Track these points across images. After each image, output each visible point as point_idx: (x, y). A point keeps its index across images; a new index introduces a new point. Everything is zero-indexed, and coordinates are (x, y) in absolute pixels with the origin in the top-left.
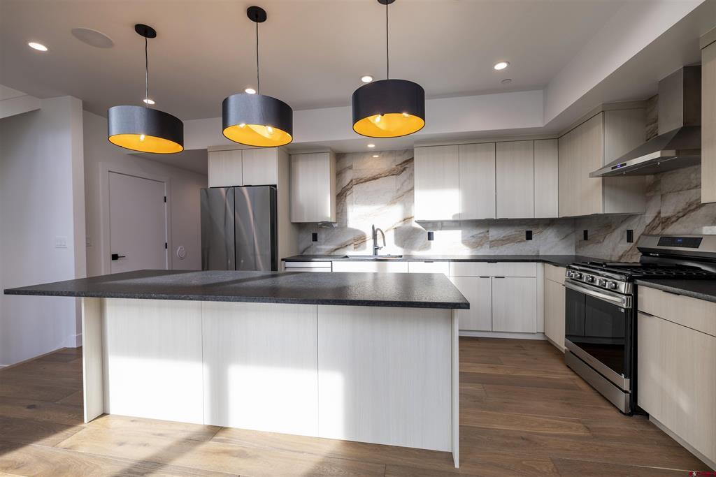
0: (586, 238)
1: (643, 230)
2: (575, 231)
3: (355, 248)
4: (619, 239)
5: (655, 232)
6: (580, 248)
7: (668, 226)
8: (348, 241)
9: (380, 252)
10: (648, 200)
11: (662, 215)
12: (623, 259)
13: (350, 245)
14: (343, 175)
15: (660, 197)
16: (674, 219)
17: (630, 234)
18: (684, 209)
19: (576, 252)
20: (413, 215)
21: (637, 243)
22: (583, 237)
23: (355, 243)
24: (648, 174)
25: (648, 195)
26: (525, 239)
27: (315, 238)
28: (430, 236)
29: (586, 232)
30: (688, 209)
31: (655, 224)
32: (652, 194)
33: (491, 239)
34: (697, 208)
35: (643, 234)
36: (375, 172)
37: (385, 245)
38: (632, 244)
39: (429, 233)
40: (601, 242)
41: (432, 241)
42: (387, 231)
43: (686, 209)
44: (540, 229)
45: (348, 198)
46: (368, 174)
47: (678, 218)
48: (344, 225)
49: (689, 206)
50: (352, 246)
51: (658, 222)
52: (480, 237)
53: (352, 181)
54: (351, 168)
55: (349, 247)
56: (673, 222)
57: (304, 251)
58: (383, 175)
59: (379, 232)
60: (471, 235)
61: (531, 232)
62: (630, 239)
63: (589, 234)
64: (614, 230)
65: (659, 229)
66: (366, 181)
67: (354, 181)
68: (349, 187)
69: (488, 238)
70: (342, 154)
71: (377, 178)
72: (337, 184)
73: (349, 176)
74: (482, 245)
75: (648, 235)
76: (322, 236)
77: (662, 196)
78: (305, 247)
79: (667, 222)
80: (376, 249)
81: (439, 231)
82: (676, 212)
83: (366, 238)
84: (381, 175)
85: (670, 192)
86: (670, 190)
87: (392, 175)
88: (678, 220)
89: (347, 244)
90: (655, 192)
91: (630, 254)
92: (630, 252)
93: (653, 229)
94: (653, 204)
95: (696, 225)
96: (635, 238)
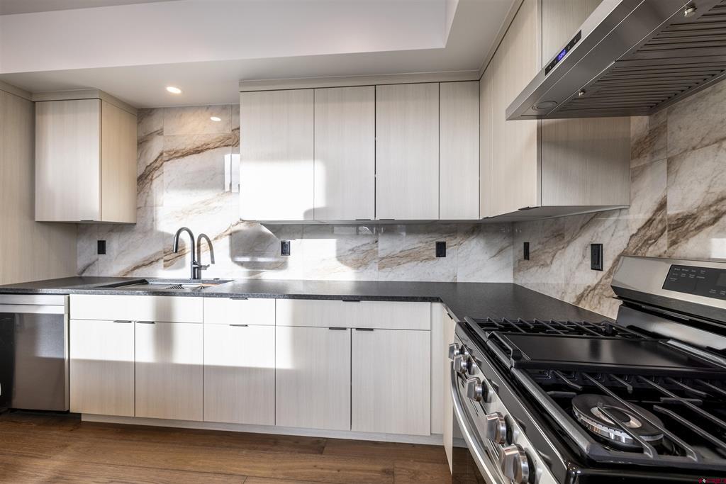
0: (527, 255)
1: (625, 246)
2: (513, 244)
3: (165, 266)
4: (576, 261)
5: (652, 251)
6: (520, 271)
7: (686, 235)
8: (155, 255)
9: (205, 275)
10: (634, 176)
11: (672, 211)
12: (583, 302)
13: (157, 261)
14: (149, 145)
15: (664, 165)
16: (705, 217)
17: (597, 253)
19: (515, 279)
21: (610, 272)
22: (522, 253)
23: (166, 258)
24: (636, 113)
25: (634, 164)
26: (434, 256)
27: (102, 248)
28: (285, 249)
29: (527, 246)
31: (651, 232)
32: (644, 162)
33: (381, 254)
35: (624, 254)
36: (197, 141)
37: (213, 262)
38: (601, 274)
39: (283, 244)
40: (547, 265)
41: (287, 257)
42: (216, 239)
44: (458, 240)
45: (156, 183)
46: (189, 144)
48: (149, 227)
50: (161, 263)
51: (660, 227)
52: (363, 252)
53: (161, 154)
54: (160, 133)
55: (155, 265)
56: (700, 228)
57: (84, 271)
58: (211, 146)
59: (203, 240)
60: (349, 247)
61: (444, 244)
62: (597, 263)
63: (531, 250)
64: (569, 242)
65: (664, 242)
66: (183, 155)
67: (165, 154)
68: (157, 164)
69: (377, 252)
70: (147, 109)
71: (202, 151)
72: (139, 159)
73: (157, 147)
74: (366, 265)
75: (635, 256)
76: (114, 245)
77: (670, 161)
78: (87, 262)
79: (683, 226)
80: (197, 269)
81: (298, 241)
82: (713, 198)
83: (184, 249)
84: (208, 146)
85: (694, 148)
86: (695, 143)
87: (225, 146)
88: (716, 220)
89: (153, 259)
90: (653, 154)
91: (598, 297)
92: (596, 292)
93: (647, 243)
94: (647, 181)
96: (608, 262)
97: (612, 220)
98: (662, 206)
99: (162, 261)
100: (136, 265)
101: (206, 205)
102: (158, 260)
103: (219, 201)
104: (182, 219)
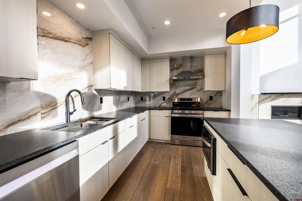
1: (169, 97)
2: (135, 97)
3: (42, 118)
6: (138, 103)
7: (178, 96)
8: (32, 110)
13: (35, 115)
15: (175, 88)
17: (164, 98)
19: (136, 105)
20: (93, 84)
22: (140, 99)
23: (43, 111)
26: (128, 101)
28: (101, 101)
32: (172, 86)
33: (121, 101)
38: (165, 101)
39: (101, 98)
41: (102, 104)
42: (75, 97)
43: (184, 91)
44: (130, 96)
47: (181, 94)
50: (39, 116)
52: (118, 101)
55: (33, 118)
60: (116, 99)
63: (144, 98)
64: (157, 97)
65: (175, 97)
74: (119, 105)
79: (178, 94)
83: (57, 104)
84: (70, 40)
85: (179, 87)
87: (79, 44)
89: (31, 114)
90: (174, 86)
93: (173, 96)
94: (173, 89)
95: (187, 95)
96: (166, 99)
97: (167, 93)
98: (175, 92)
99: (40, 114)
100: (10, 122)
101: (70, 76)
102: (36, 113)
103: (76, 75)
104: (55, 83)
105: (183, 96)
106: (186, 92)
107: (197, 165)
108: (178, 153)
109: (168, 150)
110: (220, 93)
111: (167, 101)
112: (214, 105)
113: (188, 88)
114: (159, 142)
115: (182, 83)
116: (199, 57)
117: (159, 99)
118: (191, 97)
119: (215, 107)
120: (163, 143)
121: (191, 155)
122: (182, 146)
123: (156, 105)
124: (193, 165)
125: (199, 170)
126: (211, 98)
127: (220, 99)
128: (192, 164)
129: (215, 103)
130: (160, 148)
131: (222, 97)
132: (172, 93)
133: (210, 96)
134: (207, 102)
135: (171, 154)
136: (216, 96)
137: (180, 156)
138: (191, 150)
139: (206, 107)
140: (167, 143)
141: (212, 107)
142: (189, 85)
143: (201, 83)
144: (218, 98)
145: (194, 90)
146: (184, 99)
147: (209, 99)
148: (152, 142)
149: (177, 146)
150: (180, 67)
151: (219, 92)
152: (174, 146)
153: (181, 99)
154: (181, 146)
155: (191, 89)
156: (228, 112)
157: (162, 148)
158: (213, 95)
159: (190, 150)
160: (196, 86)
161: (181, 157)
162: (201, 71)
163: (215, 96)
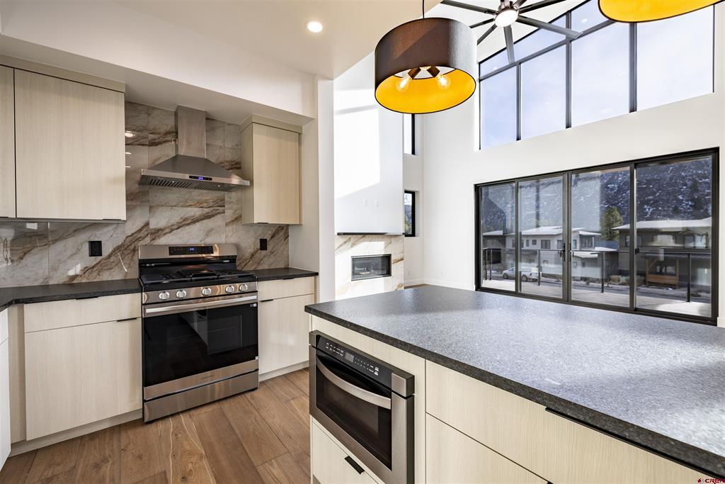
1: (121, 242)
7: (159, 237)
11: (152, 226)
12: (79, 278)
15: (148, 209)
16: (167, 231)
17: (96, 246)
18: (178, 223)
30: (183, 223)
31: (140, 235)
32: (134, 204)
34: (192, 223)
35: (118, 248)
38: (99, 258)
43: (181, 223)
47: (173, 230)
49: (184, 220)
51: (146, 233)
56: (165, 234)
62: (95, 252)
64: (55, 241)
65: (148, 240)
77: (151, 208)
79: (157, 233)
82: (170, 225)
85: (162, 206)
86: (162, 204)
88: (171, 231)
90: (143, 202)
91: (97, 272)
92: (95, 269)
93: (138, 239)
94: (138, 212)
95: (191, 236)
96: (107, 249)
97: (110, 228)
98: (147, 224)
105: (180, 238)
106: (188, 224)
107: (272, 465)
108: (188, 447)
109: (140, 457)
110: (284, 230)
111: (109, 256)
112: (272, 261)
113: (195, 212)
114: (82, 437)
115: (174, 195)
116: (230, 124)
117: (69, 253)
118: (208, 241)
119: (272, 267)
120: (104, 431)
121: (236, 434)
122: (192, 412)
123: (48, 278)
124: (260, 469)
125: (286, 476)
126: (263, 244)
127: (283, 247)
128: (254, 467)
129: (272, 255)
130: (97, 466)
131: (288, 241)
132: (131, 228)
133: (261, 237)
134: (252, 255)
135: (158, 469)
136: (275, 238)
137: (201, 457)
138: (229, 415)
139: (252, 269)
140: (125, 424)
141: (266, 267)
142: (199, 204)
143: (237, 201)
144: (280, 244)
145: (217, 221)
146: (185, 249)
147: (259, 247)
148: (37, 450)
149: (171, 421)
150: (168, 141)
151: (282, 229)
152: (160, 426)
153: (173, 250)
154: (187, 415)
155: (208, 217)
156: (313, 278)
157: (105, 460)
158: (267, 237)
159: (223, 415)
160: (221, 209)
161: (205, 462)
162: (239, 167)
163: (272, 237)
